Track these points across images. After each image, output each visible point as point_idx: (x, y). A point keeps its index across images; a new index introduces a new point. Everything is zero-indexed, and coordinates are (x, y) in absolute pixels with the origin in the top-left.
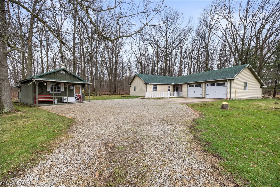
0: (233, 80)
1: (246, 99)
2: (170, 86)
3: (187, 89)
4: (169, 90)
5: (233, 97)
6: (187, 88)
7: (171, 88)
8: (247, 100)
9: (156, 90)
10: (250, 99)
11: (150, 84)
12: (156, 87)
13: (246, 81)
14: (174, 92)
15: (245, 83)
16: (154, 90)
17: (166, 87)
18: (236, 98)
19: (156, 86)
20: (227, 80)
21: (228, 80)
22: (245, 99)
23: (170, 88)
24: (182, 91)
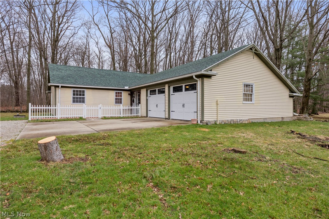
0: (209, 76)
1: (251, 121)
2: (122, 92)
3: (147, 100)
4: (118, 101)
5: (209, 117)
6: (147, 96)
7: (125, 97)
8: (252, 123)
9: (84, 102)
10: (262, 121)
11: (62, 87)
12: (84, 95)
13: (248, 82)
14: (131, 105)
15: (247, 86)
16: (77, 102)
17: (112, 95)
18: (218, 119)
19: (84, 92)
20: (194, 77)
21: (197, 76)
22: (247, 122)
23: (122, 98)
24: (139, 103)
